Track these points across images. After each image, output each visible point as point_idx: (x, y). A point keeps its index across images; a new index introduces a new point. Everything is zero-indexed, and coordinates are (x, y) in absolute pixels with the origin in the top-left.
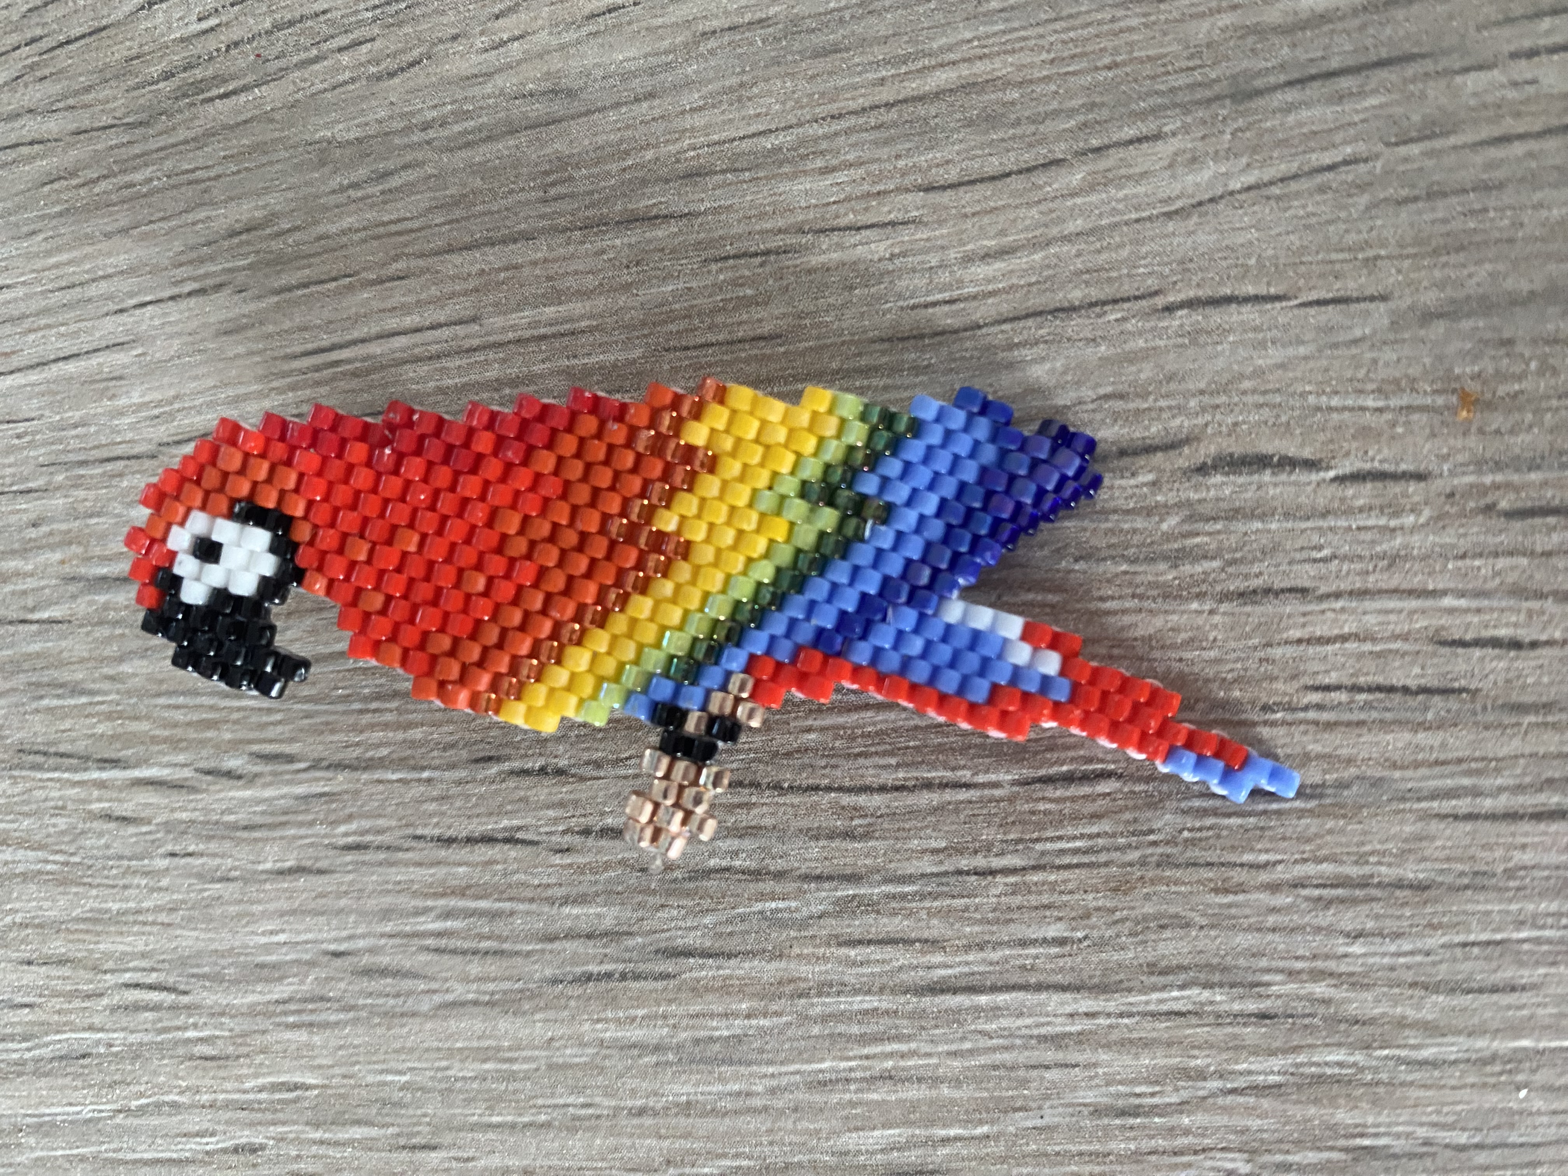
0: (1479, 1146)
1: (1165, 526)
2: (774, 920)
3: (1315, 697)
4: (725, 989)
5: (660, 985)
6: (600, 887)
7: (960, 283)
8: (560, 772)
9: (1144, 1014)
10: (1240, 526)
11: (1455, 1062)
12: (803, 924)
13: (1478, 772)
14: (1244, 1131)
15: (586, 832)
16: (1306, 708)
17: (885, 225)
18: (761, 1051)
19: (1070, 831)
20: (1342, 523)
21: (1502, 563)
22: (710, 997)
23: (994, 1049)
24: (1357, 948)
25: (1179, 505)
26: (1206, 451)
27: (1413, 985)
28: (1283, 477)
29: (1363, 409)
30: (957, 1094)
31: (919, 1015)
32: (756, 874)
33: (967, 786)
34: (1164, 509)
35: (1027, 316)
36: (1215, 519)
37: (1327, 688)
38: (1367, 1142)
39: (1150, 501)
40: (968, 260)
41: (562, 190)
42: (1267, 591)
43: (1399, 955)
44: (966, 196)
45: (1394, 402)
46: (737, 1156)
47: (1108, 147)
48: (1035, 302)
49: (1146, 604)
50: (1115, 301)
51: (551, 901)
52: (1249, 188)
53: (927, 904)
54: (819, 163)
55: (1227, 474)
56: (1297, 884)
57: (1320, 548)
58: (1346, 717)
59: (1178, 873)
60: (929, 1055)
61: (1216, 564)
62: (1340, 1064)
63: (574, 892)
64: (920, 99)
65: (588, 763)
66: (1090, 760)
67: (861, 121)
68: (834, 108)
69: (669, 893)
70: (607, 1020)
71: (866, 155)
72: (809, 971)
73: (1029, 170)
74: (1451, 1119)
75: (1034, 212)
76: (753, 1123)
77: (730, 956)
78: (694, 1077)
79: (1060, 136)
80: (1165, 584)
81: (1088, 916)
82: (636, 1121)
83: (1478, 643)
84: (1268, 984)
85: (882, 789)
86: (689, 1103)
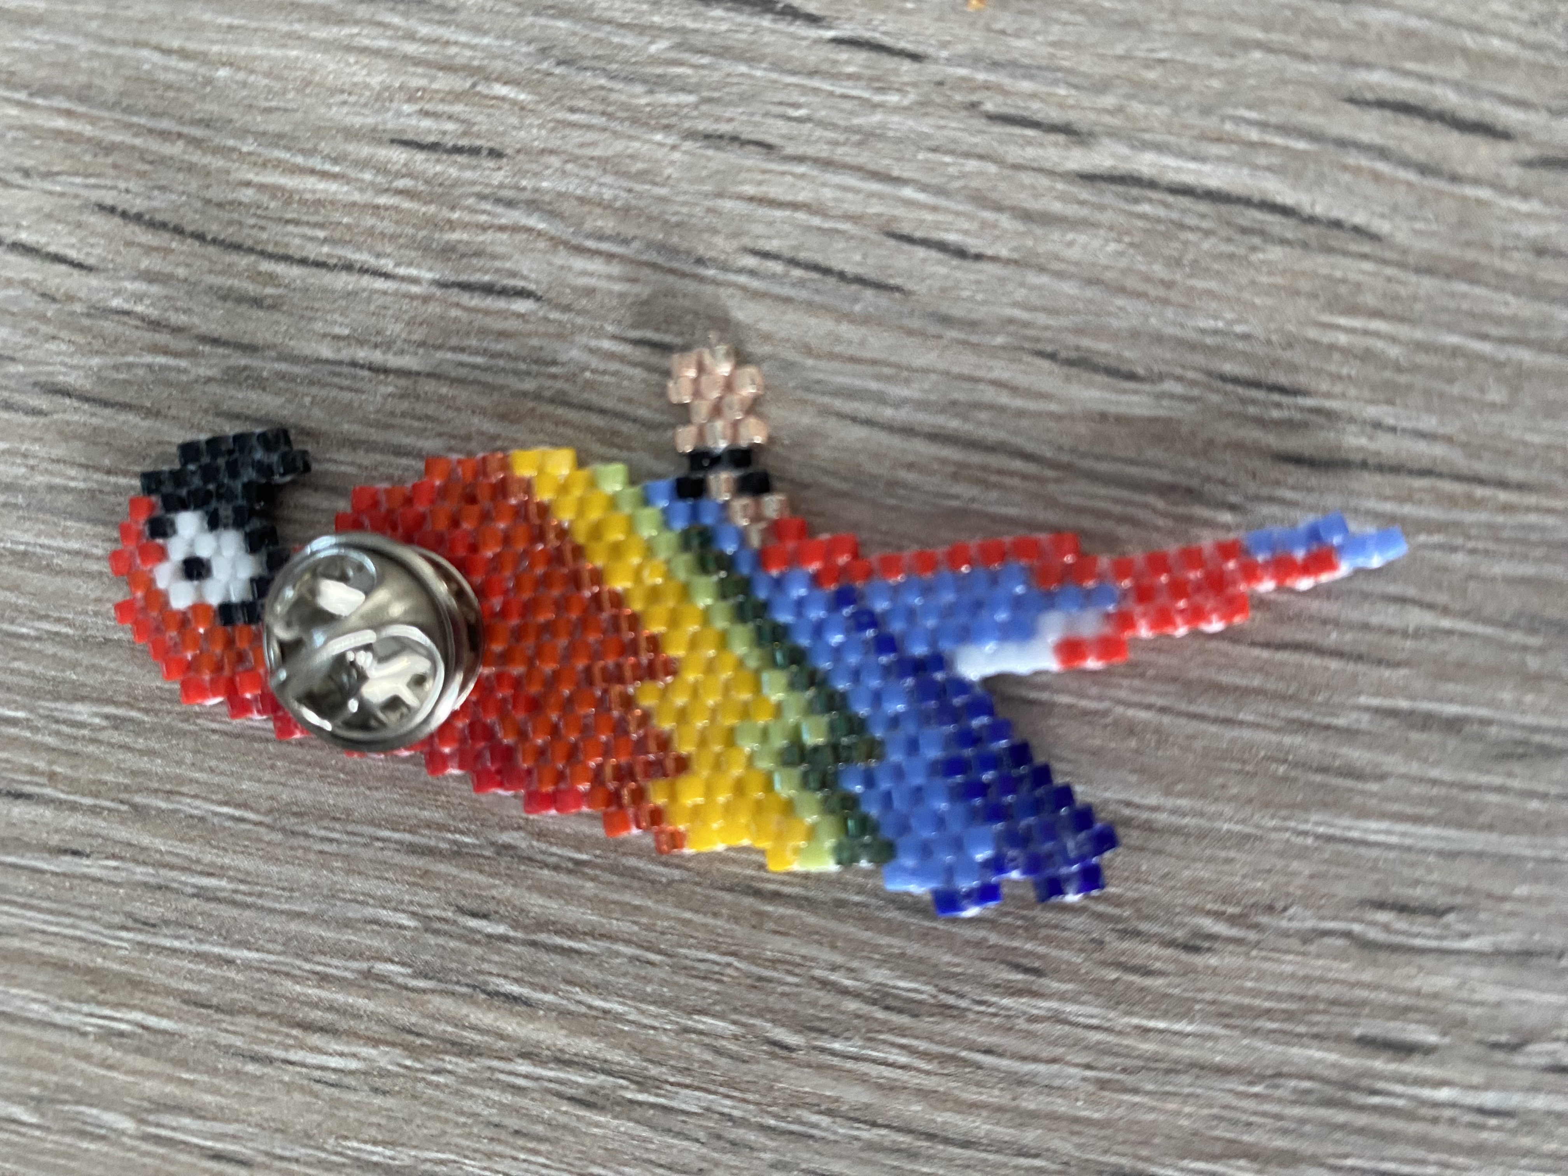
1: (653, 49)
3: (751, 262)
5: (29, 420)
10: (726, 65)
13: (888, 379)
16: (741, 271)
20: (827, 86)
28: (781, 26)
33: (387, 276)
36: (703, 52)
37: (766, 255)
46: (59, 620)
49: (613, 125)
57: (796, 106)
58: (776, 289)
61: (692, 99)
66: (513, 274)
69: (64, 325)
80: (637, 109)
83: (926, 243)
85: (303, 262)
86: (25, 554)
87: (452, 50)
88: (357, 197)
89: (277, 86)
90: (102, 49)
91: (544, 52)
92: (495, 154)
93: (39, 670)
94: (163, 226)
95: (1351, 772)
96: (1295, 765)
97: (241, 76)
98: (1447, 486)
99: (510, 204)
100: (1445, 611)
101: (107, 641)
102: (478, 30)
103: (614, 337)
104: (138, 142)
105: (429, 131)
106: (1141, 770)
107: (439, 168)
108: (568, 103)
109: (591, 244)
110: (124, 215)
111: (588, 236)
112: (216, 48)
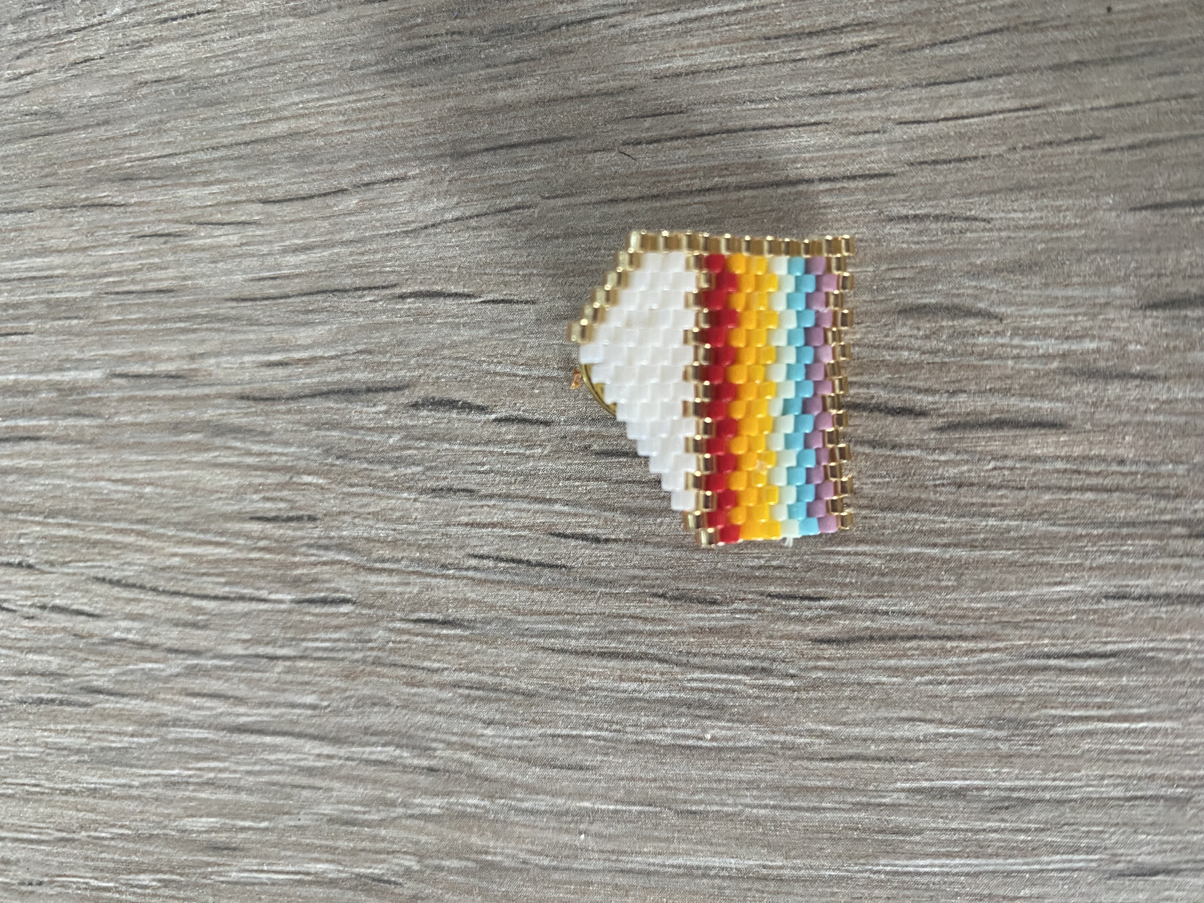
0: (556, 869)
2: (149, 675)
4: (120, 716)
6: (50, 644)
7: (279, 266)
8: (30, 567)
9: (361, 760)
11: (545, 812)
12: (168, 679)
14: (417, 843)
15: (43, 607)
17: (239, 223)
18: (139, 759)
19: (323, 635)
21: (592, 485)
22: (111, 721)
23: (273, 772)
24: (489, 732)
26: (419, 394)
27: (521, 759)
29: (515, 375)
30: (251, 799)
31: (229, 745)
32: (141, 645)
34: (391, 430)
35: (318, 292)
38: (489, 858)
39: (383, 424)
40: (285, 251)
41: (50, 180)
42: (450, 490)
43: (513, 738)
44: (287, 209)
45: (535, 373)
47: (374, 183)
48: (323, 284)
50: (370, 288)
51: (21, 650)
52: (457, 219)
53: (238, 674)
54: (202, 179)
55: (431, 410)
56: (456, 685)
59: (385, 670)
60: (235, 772)
62: (476, 807)
63: (35, 645)
64: (265, 140)
65: (46, 562)
67: (230, 152)
68: (213, 142)
70: (50, 730)
71: (230, 176)
72: (168, 710)
73: (325, 195)
74: (539, 848)
75: (326, 224)
76: (132, 806)
77: (123, 695)
78: (100, 772)
79: (346, 172)
81: (330, 692)
82: (64, 798)
84: (435, 750)
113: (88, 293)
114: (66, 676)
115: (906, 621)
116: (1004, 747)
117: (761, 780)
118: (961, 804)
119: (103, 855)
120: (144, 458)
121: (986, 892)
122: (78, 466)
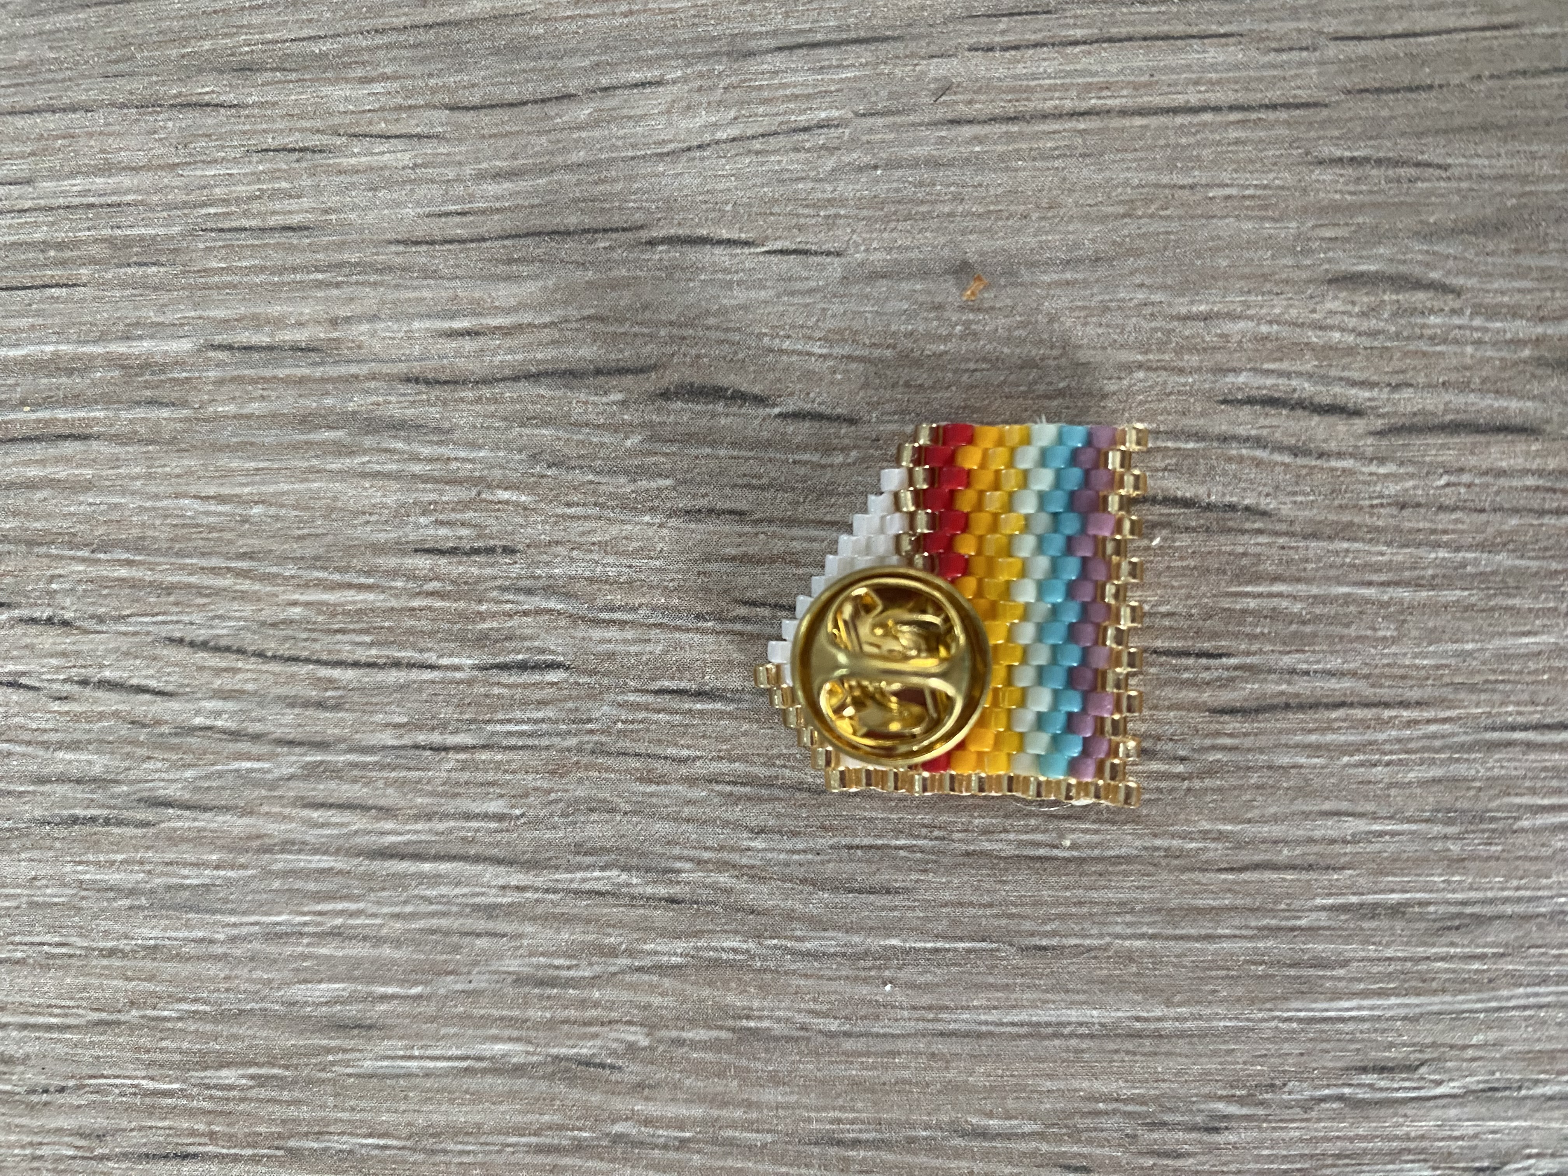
0: (848, 1035)
2: (247, 779)
3: (742, 611)
4: (198, 839)
5: (140, 832)
6: (93, 736)
7: (472, 198)
8: (65, 623)
9: (567, 891)
10: (693, 450)
11: (835, 954)
12: (275, 784)
14: (647, 1007)
15: (84, 683)
16: (734, 620)
17: (410, 137)
18: (226, 901)
19: (518, 714)
20: (781, 456)
22: (184, 847)
23: (433, 915)
24: (758, 844)
25: (642, 425)
26: (671, 378)
27: (804, 881)
28: (734, 409)
29: (809, 354)
30: (397, 954)
31: (370, 876)
32: (235, 735)
33: (432, 667)
34: (628, 428)
35: (527, 235)
36: (672, 441)
37: (754, 604)
38: (752, 1024)
39: (618, 419)
40: (481, 177)
41: (122, 67)
42: (711, 511)
43: (793, 852)
44: (485, 118)
45: (837, 351)
46: (195, 1000)
47: (615, 88)
48: (536, 223)
49: (606, 513)
50: (605, 231)
51: (46, 745)
52: (734, 140)
53: (385, 774)
54: (360, 72)
55: (687, 401)
56: (712, 780)
57: (760, 476)
59: (610, 761)
60: (374, 915)
61: (668, 482)
62: (735, 950)
63: (68, 738)
64: (457, 24)
65: (92, 617)
66: (542, 651)
67: (402, 38)
68: (379, 22)
69: (156, 746)
70: (87, 863)
71: (402, 71)
72: (275, 829)
73: (543, 101)
74: (825, 1007)
75: (544, 139)
76: (212, 969)
77: (206, 809)
78: (163, 922)
79: (575, 72)
80: (624, 496)
81: (526, 795)
82: (105, 962)
84: (679, 871)
85: (356, 664)
86: (156, 947)
87: (454, 465)
88: (394, 603)
89: (306, 515)
90: (148, 504)
91: (534, 458)
92: (509, 551)
93: (185, 1045)
94: (228, 649)
95: (1319, 963)
96: (1272, 964)
97: (273, 511)
98: (1359, 713)
99: (529, 592)
100: (1375, 817)
101: (241, 1012)
102: (473, 445)
103: (637, 691)
104: (193, 579)
105: (447, 538)
106: (1145, 990)
107: (461, 569)
108: (563, 499)
109: (605, 616)
110: (192, 644)
111: (601, 610)
112: (247, 490)
113: (176, 229)
114: (117, 782)
115: (1333, 684)
116: (1455, 848)
117: (1137, 901)
118: (1399, 925)
119: (164, 1044)
120: (253, 465)
121: (1429, 1040)
122: (149, 476)
